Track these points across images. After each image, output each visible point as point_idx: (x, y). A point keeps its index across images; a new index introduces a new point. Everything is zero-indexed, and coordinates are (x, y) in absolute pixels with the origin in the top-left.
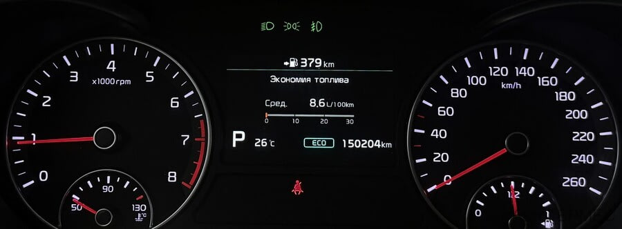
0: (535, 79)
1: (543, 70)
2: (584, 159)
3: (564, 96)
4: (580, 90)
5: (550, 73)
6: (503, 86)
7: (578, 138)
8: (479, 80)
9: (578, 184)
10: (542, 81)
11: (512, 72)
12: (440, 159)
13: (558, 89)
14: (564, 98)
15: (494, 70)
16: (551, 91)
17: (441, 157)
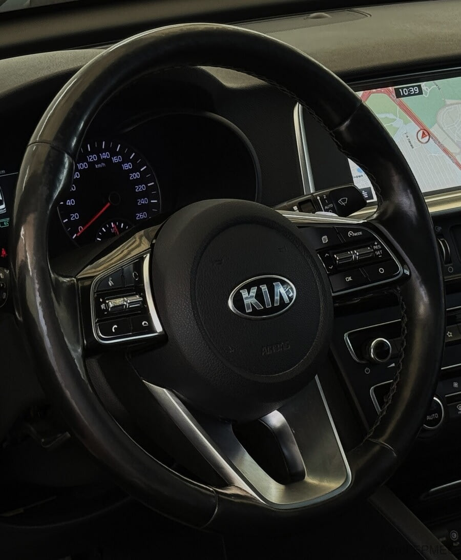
0: (110, 159)
1: (114, 154)
2: (143, 201)
3: (127, 166)
4: (133, 161)
5: (116, 154)
6: (96, 167)
7: (138, 190)
8: (84, 166)
9: (144, 216)
10: (115, 160)
11: (99, 157)
12: (74, 218)
13: (123, 162)
14: (126, 168)
15: (90, 158)
16: (120, 164)
17: (75, 216)
